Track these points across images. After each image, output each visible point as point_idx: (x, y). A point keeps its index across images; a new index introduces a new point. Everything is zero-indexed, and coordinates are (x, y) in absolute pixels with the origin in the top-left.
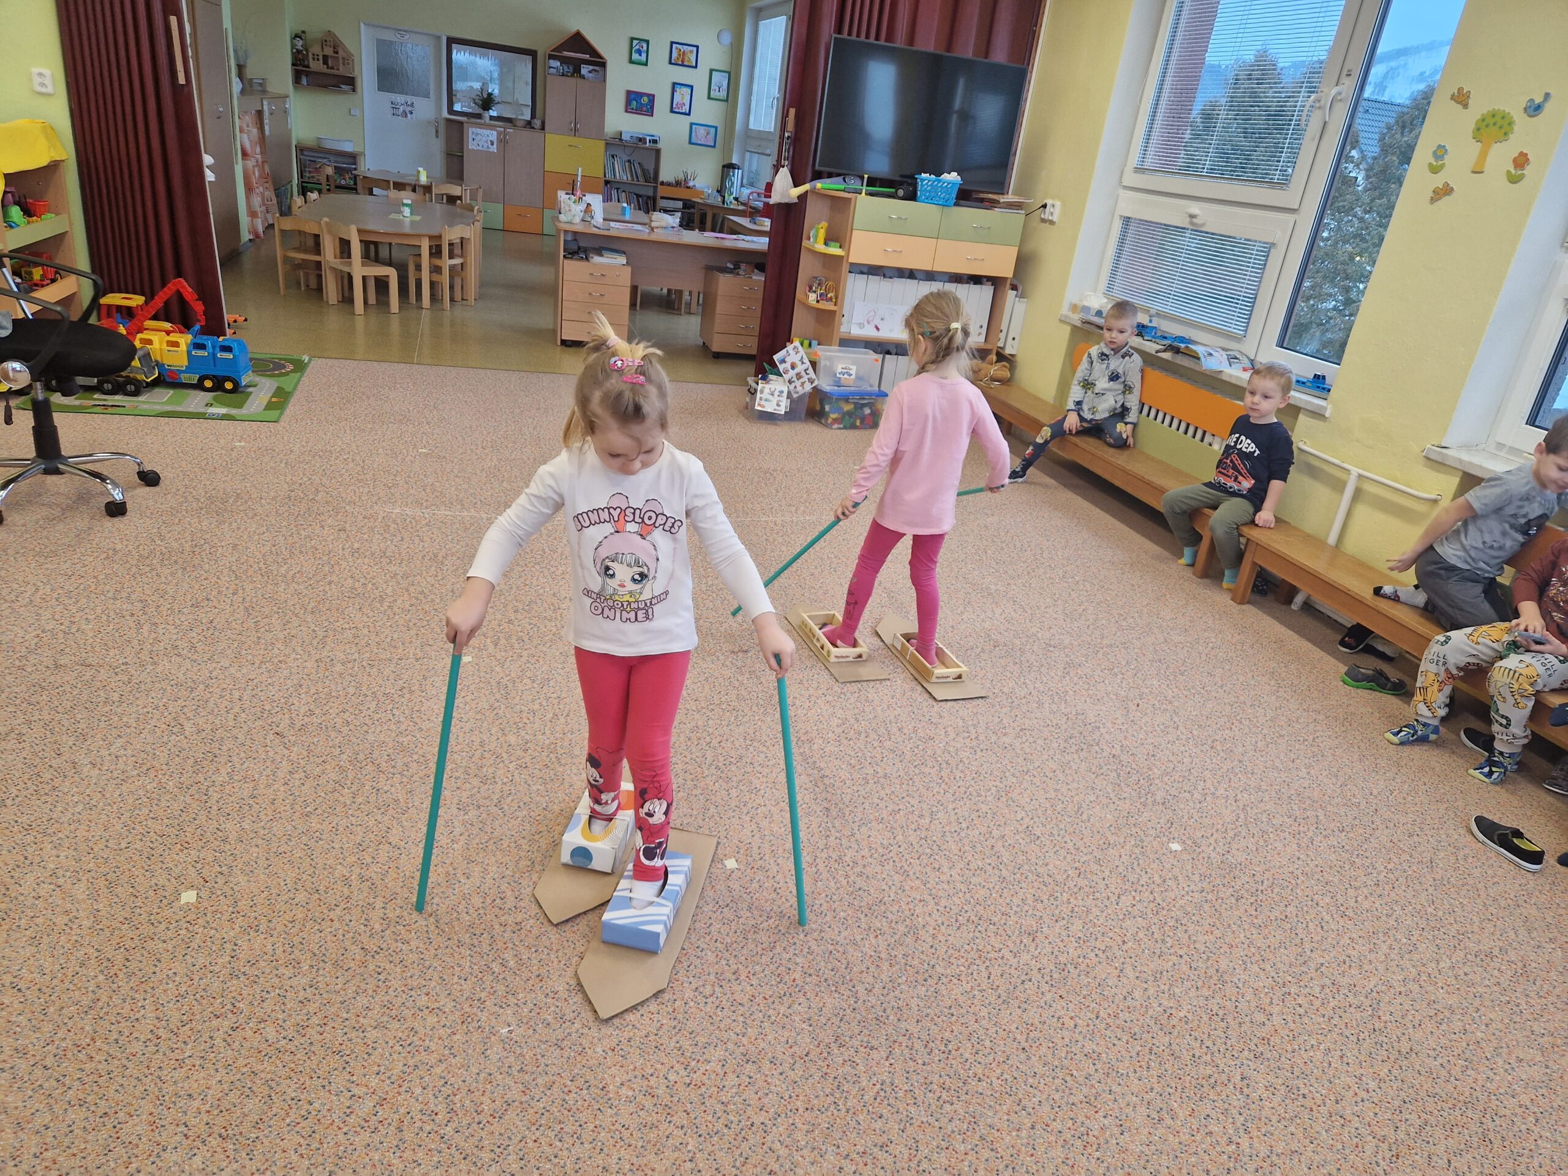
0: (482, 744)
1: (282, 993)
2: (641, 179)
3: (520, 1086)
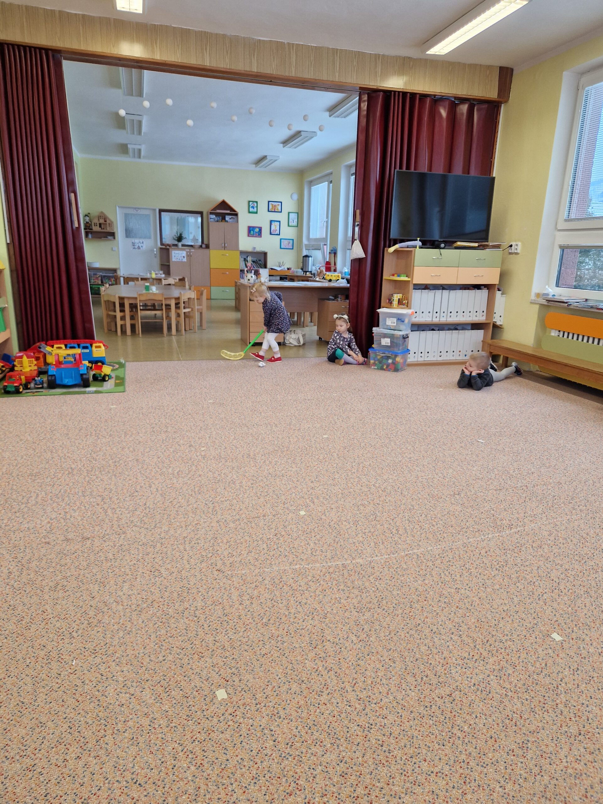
0: (344, 566)
1: (324, 769)
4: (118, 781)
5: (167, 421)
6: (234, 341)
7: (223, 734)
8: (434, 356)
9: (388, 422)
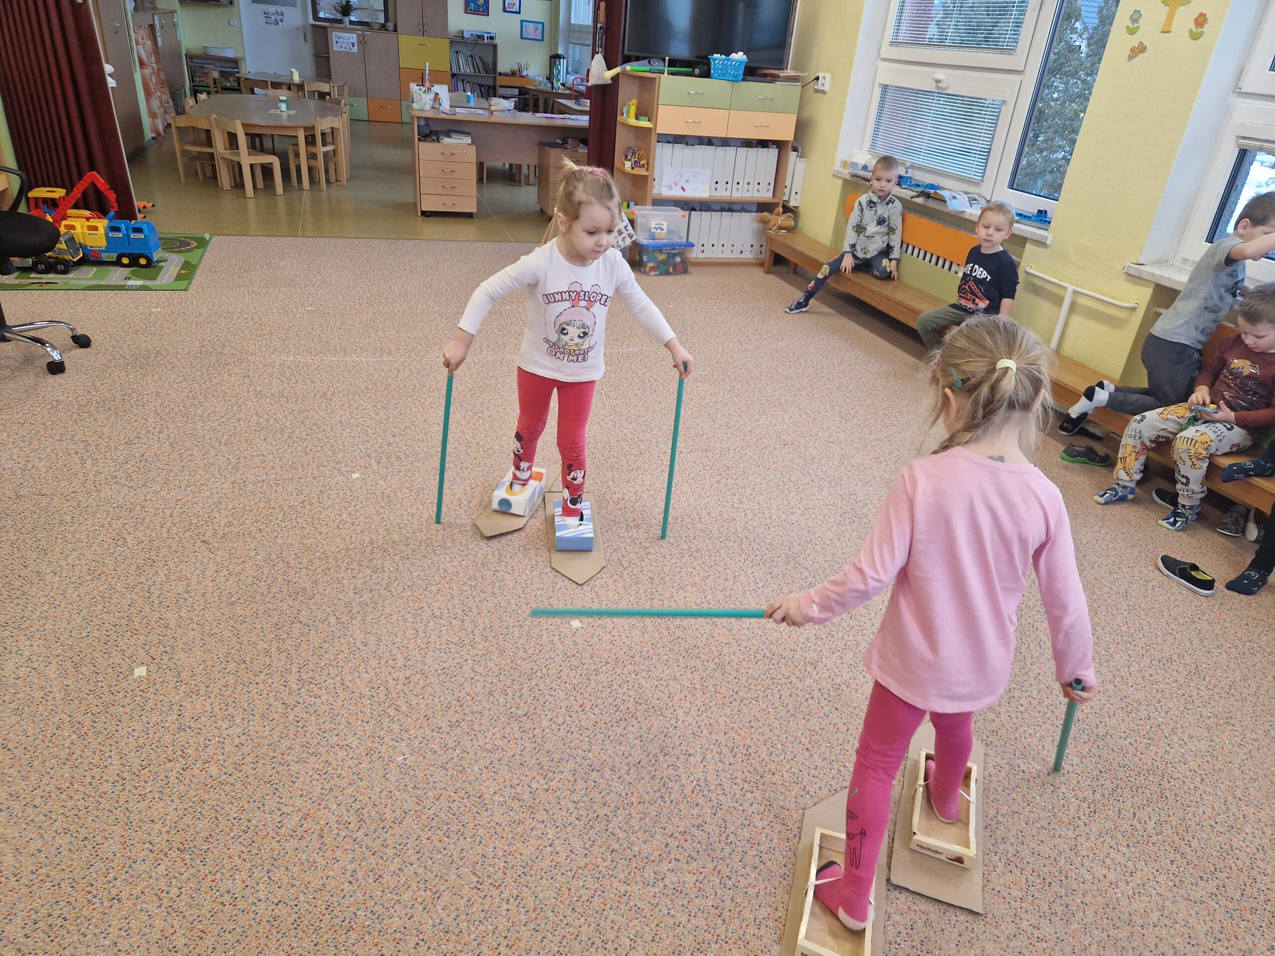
0: (371, 542)
1: (221, 740)
2: (482, 71)
3: (415, 799)
5: (229, 337)
7: (124, 708)
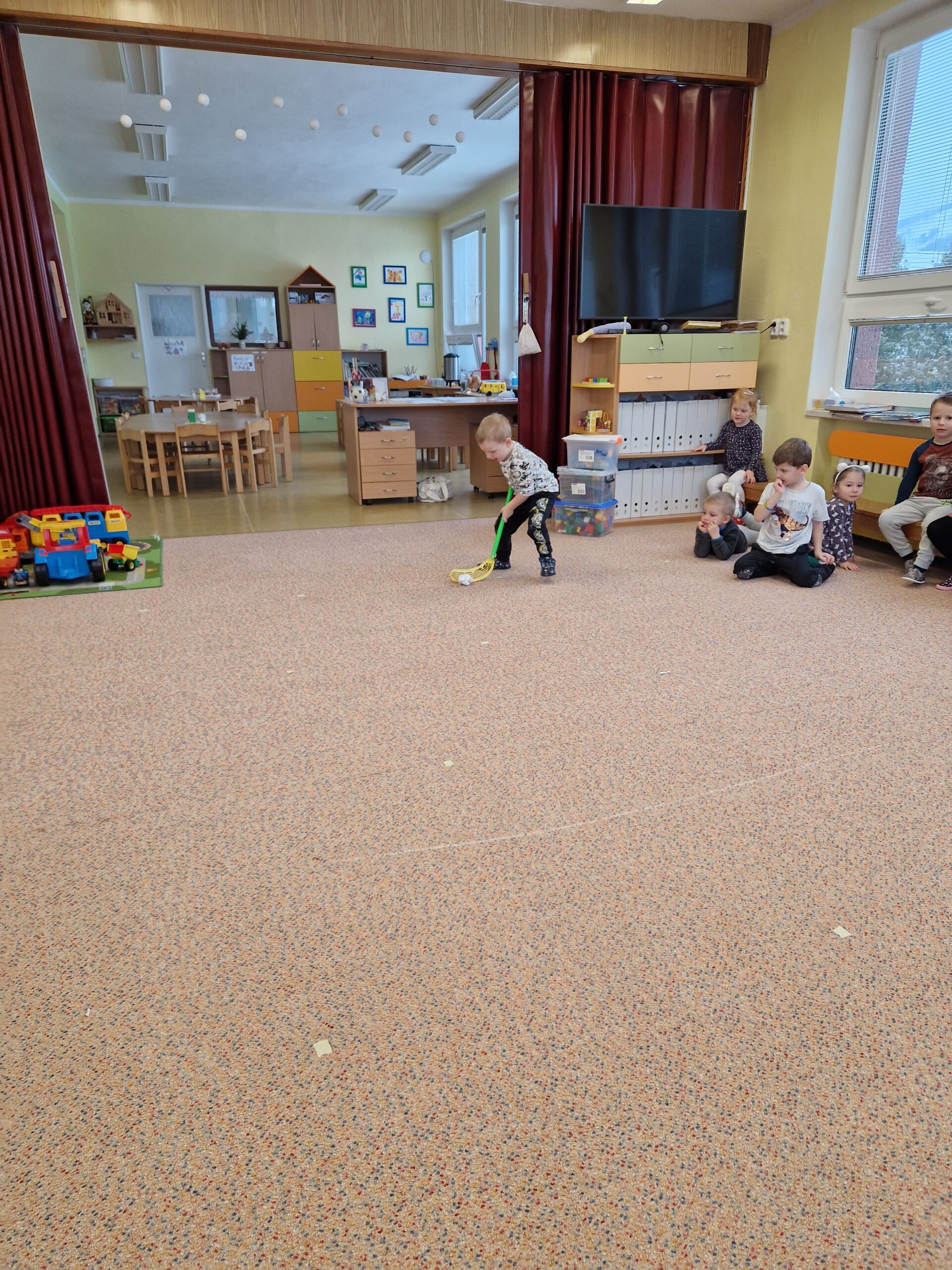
4: (160, 1189)
5: (231, 629)
6: (337, 499)
7: (326, 1108)
8: (656, 509)
9: (583, 617)
